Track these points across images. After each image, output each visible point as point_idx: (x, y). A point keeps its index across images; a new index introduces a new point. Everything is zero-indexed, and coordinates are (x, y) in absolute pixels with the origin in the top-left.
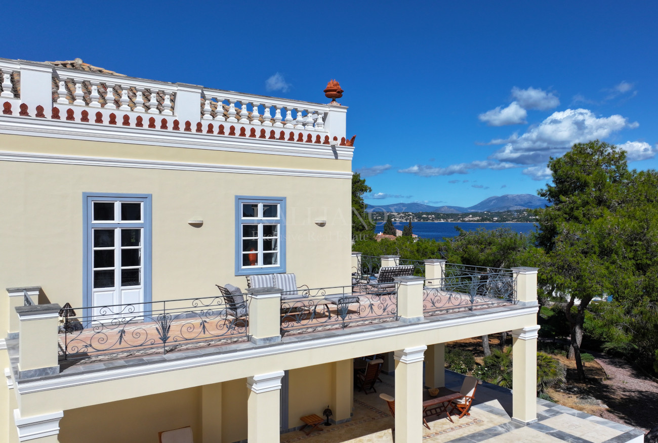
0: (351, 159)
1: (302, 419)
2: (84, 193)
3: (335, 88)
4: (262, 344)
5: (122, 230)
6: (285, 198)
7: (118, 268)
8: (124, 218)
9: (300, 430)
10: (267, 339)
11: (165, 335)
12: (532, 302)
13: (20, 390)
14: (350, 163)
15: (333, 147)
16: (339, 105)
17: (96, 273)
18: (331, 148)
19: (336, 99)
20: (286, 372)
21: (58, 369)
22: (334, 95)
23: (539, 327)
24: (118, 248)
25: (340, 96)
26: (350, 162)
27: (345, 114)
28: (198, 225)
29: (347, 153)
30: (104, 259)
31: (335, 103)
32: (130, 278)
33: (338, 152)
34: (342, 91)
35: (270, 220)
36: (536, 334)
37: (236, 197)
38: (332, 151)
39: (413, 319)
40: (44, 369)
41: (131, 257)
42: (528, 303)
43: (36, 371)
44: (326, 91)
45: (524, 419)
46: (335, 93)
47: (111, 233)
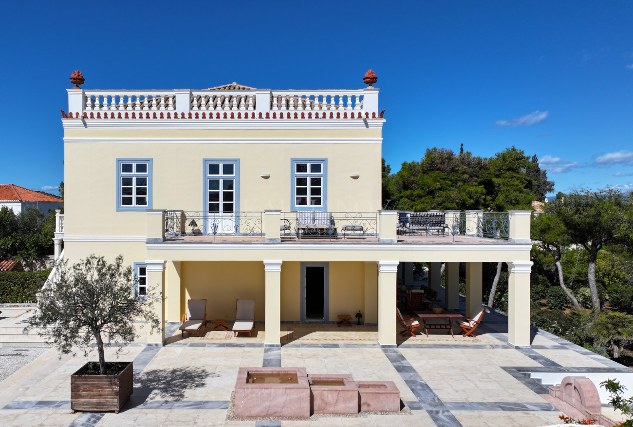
0: (381, 128)
1: (339, 316)
2: (204, 159)
3: (370, 76)
4: (268, 242)
5: (223, 180)
6: (327, 159)
7: (221, 202)
8: (224, 173)
9: (337, 324)
10: (272, 239)
11: (215, 231)
12: (523, 240)
13: (147, 247)
14: (380, 132)
15: (365, 121)
16: (373, 88)
17: (210, 205)
18: (363, 121)
19: (372, 84)
20: (284, 262)
21: (162, 240)
22: (371, 81)
23: (532, 263)
24: (221, 191)
25: (375, 82)
26: (381, 130)
27: (378, 94)
28: (267, 177)
29: (378, 124)
30: (214, 197)
31: (370, 88)
32: (228, 208)
33: (368, 123)
34: (377, 78)
35: (316, 175)
36: (529, 270)
37: (291, 159)
38: (364, 123)
39: (387, 240)
40: (157, 239)
41: (228, 196)
42: (518, 240)
43: (153, 239)
44: (364, 79)
45: (514, 343)
46: (369, 79)
47: (217, 182)
